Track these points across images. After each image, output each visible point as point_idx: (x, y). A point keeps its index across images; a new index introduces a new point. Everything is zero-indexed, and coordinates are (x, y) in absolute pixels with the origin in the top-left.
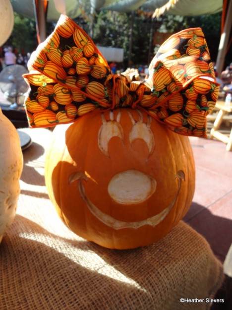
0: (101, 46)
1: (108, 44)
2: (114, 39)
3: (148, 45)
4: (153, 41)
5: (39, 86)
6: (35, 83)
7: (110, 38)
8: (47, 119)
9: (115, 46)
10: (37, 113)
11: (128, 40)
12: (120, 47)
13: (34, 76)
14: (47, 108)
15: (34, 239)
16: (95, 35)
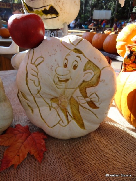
0: (97, 10)
1: (101, 8)
2: (105, 4)
3: (129, 6)
4: (132, 3)
5: (134, 52)
6: (133, 50)
7: (103, 4)
8: (132, 68)
9: (105, 9)
10: (128, 64)
11: (115, 4)
12: (109, 9)
13: (133, 47)
14: (133, 62)
15: (114, 125)
16: (93, 2)
